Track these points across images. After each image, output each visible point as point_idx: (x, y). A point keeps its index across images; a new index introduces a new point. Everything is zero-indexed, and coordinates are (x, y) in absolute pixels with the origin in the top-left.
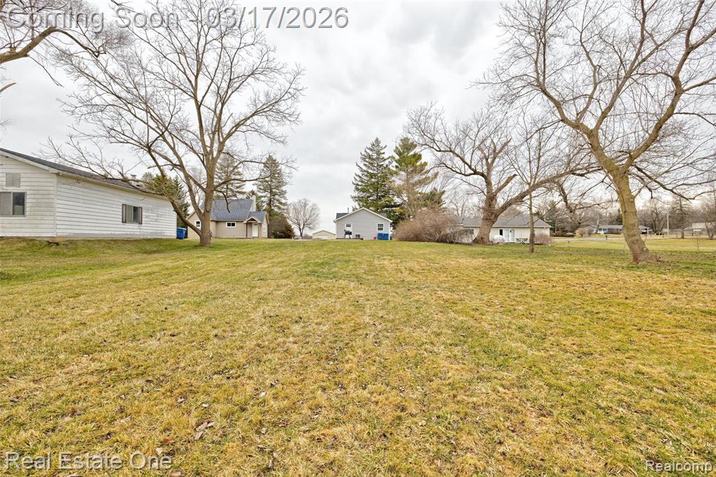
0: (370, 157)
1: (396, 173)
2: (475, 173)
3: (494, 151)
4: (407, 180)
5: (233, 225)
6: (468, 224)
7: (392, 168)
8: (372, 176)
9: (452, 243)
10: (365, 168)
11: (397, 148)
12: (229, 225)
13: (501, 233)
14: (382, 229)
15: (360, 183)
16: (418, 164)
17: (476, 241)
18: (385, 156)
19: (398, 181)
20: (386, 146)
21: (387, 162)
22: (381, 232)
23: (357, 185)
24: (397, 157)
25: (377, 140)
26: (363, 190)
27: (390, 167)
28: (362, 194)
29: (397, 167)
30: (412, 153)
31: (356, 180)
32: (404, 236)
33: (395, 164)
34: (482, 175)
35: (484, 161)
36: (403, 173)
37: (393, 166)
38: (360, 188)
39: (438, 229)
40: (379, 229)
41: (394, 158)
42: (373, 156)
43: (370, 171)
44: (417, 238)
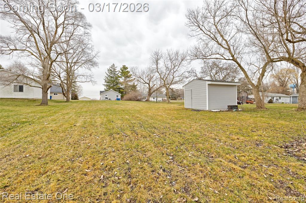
0: (111, 70)
1: (121, 77)
2: (146, 83)
3: (151, 77)
4: (125, 80)
5: (57, 94)
6: (144, 96)
7: (119, 75)
8: (112, 77)
9: (140, 101)
10: (109, 74)
11: (121, 68)
12: (54, 94)
13: (154, 99)
14: (118, 97)
15: (107, 80)
16: (129, 74)
17: (146, 101)
18: (117, 70)
19: (121, 80)
20: (117, 67)
21: (117, 73)
22: (117, 98)
23: (106, 80)
24: (121, 71)
25: (113, 64)
26: (108, 82)
27: (118, 74)
28: (108, 84)
29: (121, 75)
30: (127, 70)
31: (105, 78)
32: (126, 99)
33: (120, 73)
34: (148, 84)
35: (148, 80)
36: (123, 77)
37: (119, 74)
38: (107, 81)
39: (136, 97)
40: (117, 97)
41: (120, 71)
42: (112, 70)
43: (111, 75)
44: (130, 100)
